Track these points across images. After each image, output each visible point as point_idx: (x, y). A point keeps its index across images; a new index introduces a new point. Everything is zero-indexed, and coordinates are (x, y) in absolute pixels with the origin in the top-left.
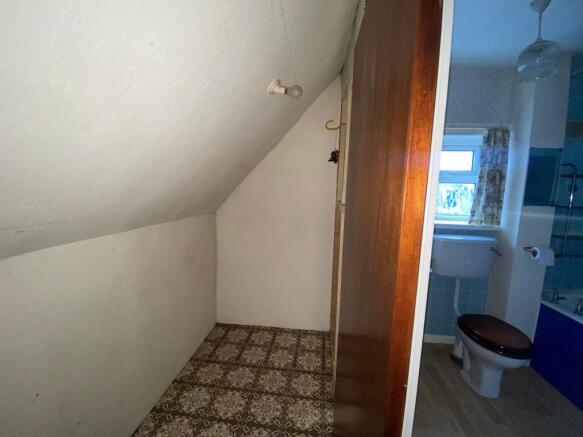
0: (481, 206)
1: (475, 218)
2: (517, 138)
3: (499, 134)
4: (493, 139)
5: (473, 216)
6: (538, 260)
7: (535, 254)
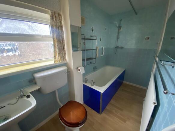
0: (57, 53)
1: (56, 59)
2: (65, 19)
3: (57, 15)
4: (54, 17)
5: (55, 59)
6: (80, 72)
7: (79, 70)
